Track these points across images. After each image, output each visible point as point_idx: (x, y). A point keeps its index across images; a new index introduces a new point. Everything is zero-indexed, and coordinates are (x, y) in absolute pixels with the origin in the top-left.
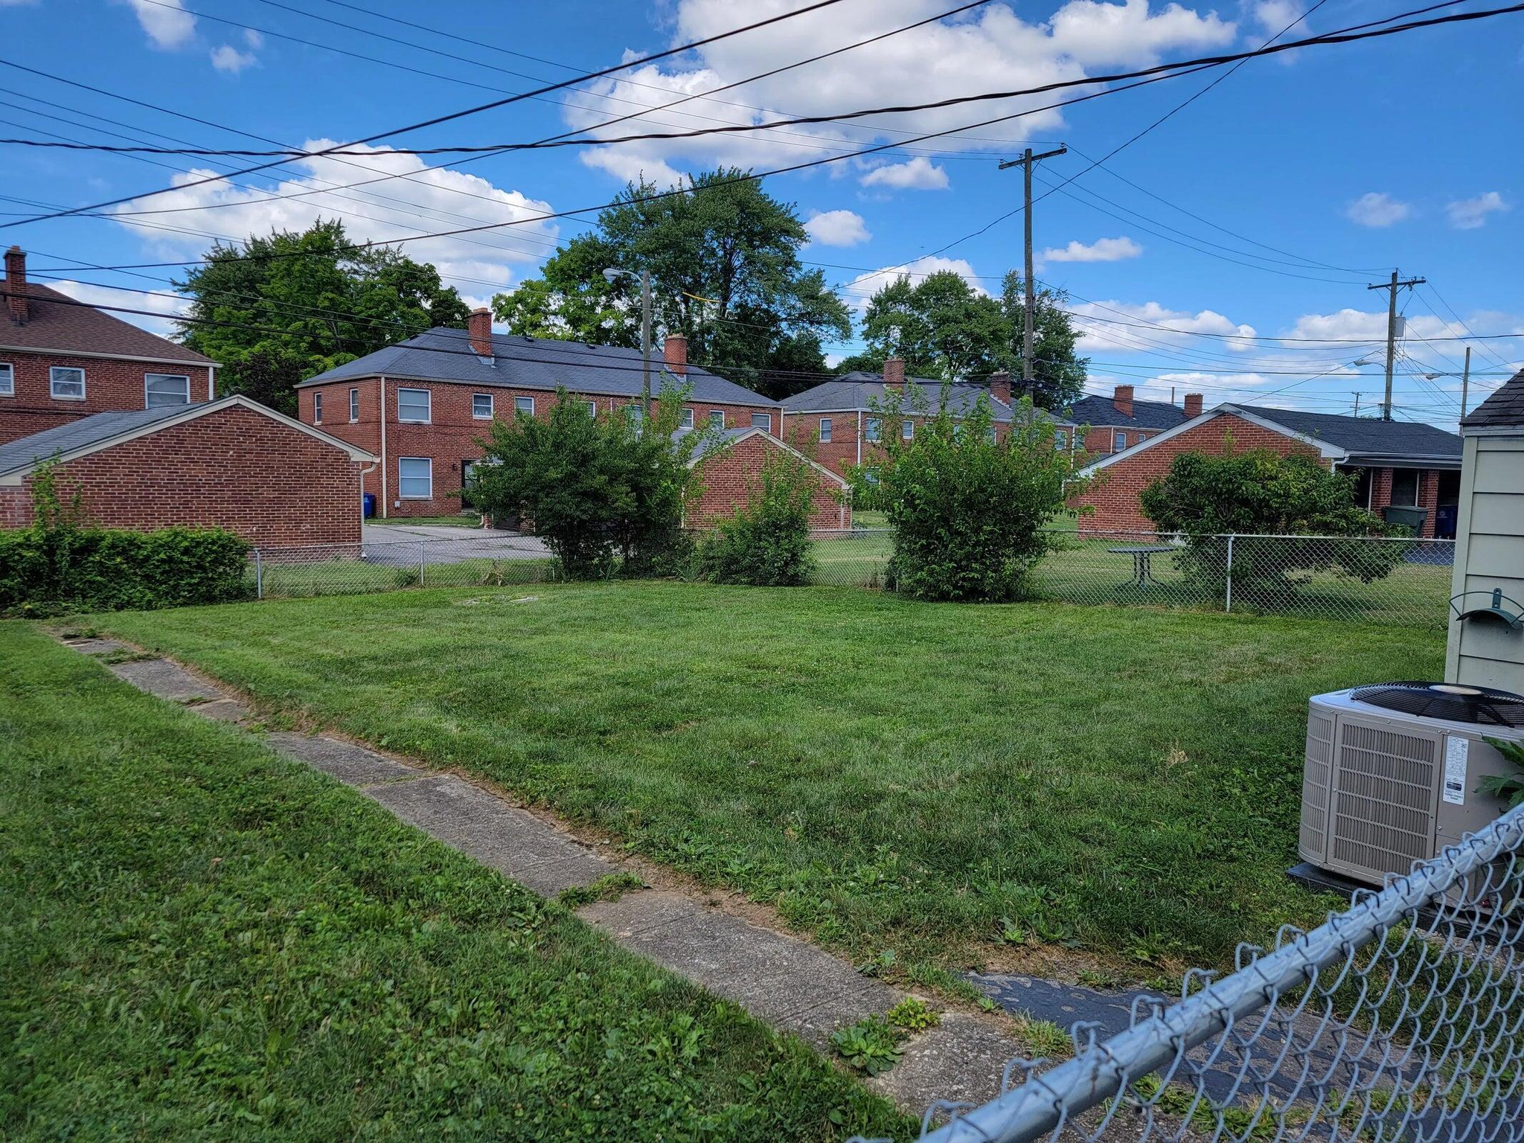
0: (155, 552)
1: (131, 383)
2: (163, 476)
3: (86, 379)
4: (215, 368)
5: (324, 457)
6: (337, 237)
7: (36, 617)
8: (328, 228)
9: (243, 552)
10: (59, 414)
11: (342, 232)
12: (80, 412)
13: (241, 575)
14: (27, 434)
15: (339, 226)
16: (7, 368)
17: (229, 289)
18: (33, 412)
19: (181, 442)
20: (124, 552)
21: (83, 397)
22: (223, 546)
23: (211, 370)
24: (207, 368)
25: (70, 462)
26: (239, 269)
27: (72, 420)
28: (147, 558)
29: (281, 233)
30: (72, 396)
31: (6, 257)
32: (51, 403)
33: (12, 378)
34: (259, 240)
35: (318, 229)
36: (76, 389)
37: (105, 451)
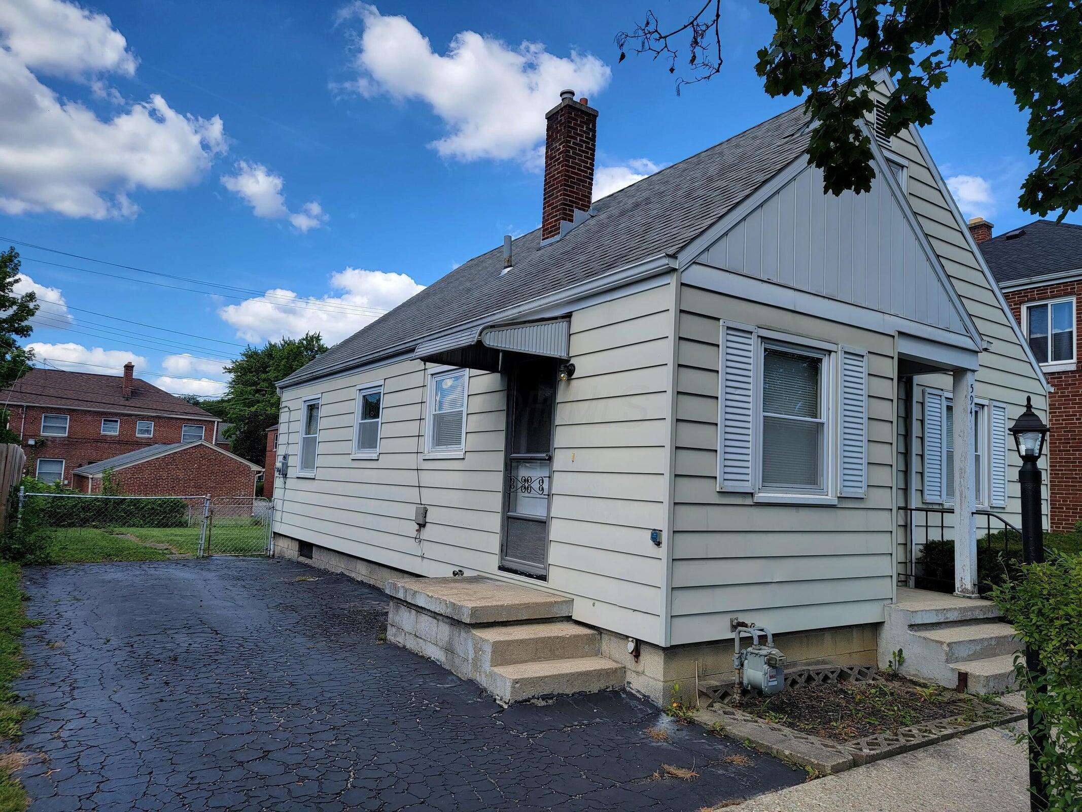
0: (146, 505)
1: (175, 429)
2: (165, 475)
3: (154, 427)
4: (218, 422)
5: (238, 468)
6: (317, 342)
7: (97, 528)
8: (312, 338)
9: (184, 507)
10: (139, 444)
11: (320, 340)
12: (148, 443)
13: (182, 517)
14: (121, 454)
15: (319, 336)
16: (117, 421)
17: (252, 372)
18: (127, 443)
19: (174, 460)
20: (135, 505)
21: (151, 436)
22: (175, 504)
23: (216, 422)
24: (214, 422)
25: (126, 468)
26: (258, 361)
27: (144, 447)
28: (143, 508)
29: (286, 339)
30: (146, 436)
31: (125, 367)
32: (135, 439)
33: (118, 426)
34: (273, 344)
35: (307, 338)
36: (148, 432)
37: (141, 464)
